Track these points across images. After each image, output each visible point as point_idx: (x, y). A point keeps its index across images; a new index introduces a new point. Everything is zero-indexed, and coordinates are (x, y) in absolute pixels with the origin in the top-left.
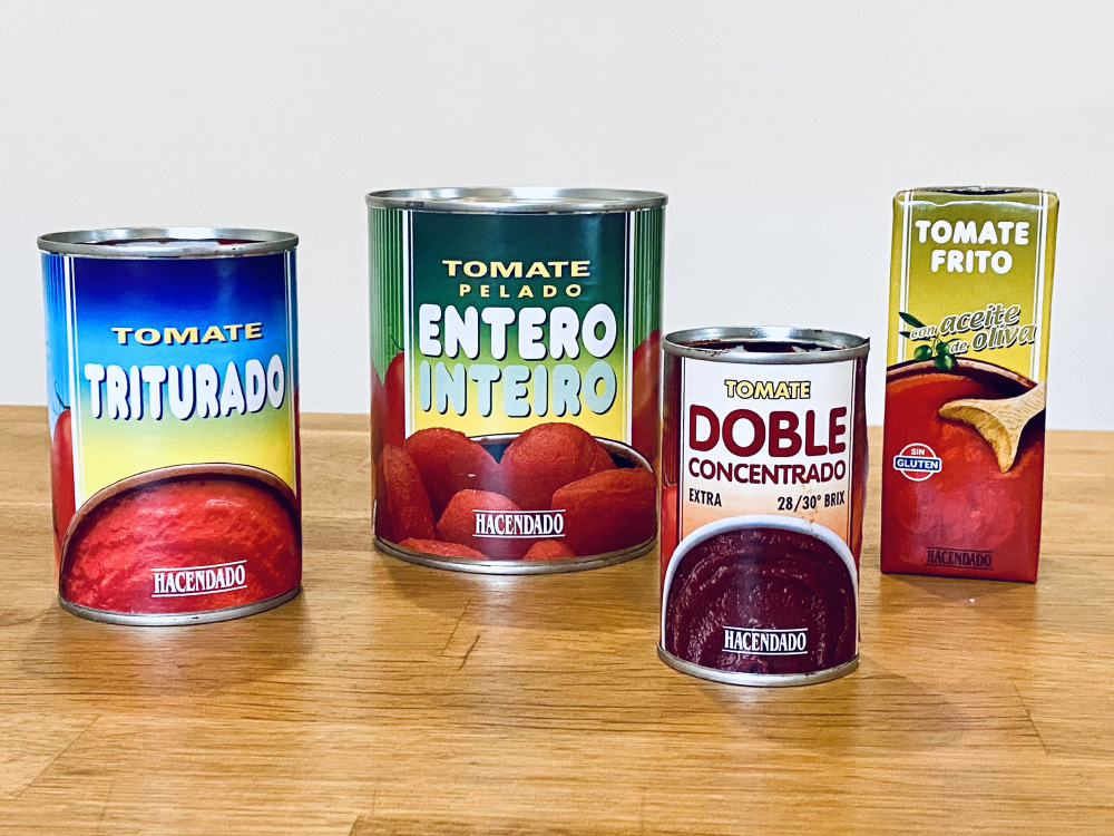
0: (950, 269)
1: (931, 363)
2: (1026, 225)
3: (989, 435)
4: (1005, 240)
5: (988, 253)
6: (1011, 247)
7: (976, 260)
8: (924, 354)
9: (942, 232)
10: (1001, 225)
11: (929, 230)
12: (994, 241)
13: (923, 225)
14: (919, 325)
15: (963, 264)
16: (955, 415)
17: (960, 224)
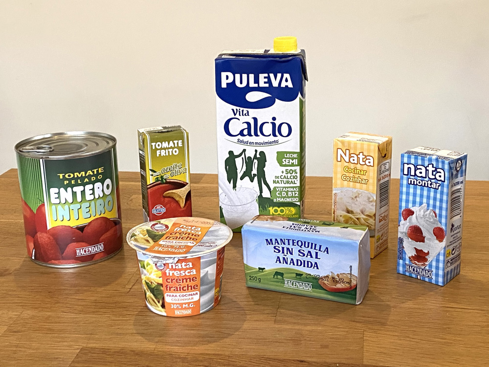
0: (162, 155)
1: (159, 182)
2: (181, 141)
3: (177, 199)
4: (176, 146)
5: (172, 150)
6: (178, 147)
7: (169, 152)
8: (157, 180)
9: (159, 145)
10: (174, 142)
11: (155, 145)
12: (173, 146)
13: (153, 144)
14: (155, 172)
15: (165, 153)
16: (168, 195)
17: (163, 143)
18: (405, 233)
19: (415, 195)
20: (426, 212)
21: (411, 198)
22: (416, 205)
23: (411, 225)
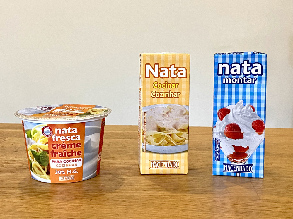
18: (222, 133)
19: (230, 93)
20: (243, 108)
21: (226, 97)
22: (232, 103)
23: (228, 124)
